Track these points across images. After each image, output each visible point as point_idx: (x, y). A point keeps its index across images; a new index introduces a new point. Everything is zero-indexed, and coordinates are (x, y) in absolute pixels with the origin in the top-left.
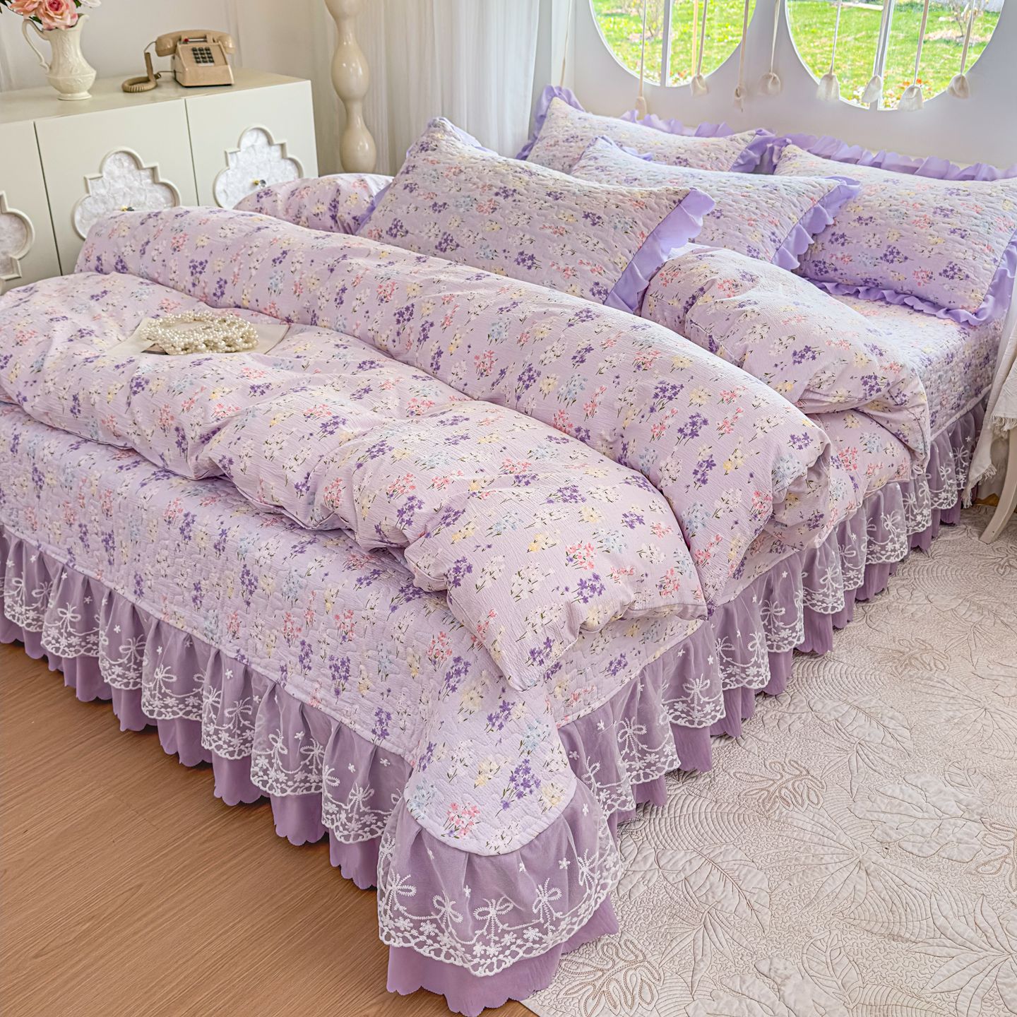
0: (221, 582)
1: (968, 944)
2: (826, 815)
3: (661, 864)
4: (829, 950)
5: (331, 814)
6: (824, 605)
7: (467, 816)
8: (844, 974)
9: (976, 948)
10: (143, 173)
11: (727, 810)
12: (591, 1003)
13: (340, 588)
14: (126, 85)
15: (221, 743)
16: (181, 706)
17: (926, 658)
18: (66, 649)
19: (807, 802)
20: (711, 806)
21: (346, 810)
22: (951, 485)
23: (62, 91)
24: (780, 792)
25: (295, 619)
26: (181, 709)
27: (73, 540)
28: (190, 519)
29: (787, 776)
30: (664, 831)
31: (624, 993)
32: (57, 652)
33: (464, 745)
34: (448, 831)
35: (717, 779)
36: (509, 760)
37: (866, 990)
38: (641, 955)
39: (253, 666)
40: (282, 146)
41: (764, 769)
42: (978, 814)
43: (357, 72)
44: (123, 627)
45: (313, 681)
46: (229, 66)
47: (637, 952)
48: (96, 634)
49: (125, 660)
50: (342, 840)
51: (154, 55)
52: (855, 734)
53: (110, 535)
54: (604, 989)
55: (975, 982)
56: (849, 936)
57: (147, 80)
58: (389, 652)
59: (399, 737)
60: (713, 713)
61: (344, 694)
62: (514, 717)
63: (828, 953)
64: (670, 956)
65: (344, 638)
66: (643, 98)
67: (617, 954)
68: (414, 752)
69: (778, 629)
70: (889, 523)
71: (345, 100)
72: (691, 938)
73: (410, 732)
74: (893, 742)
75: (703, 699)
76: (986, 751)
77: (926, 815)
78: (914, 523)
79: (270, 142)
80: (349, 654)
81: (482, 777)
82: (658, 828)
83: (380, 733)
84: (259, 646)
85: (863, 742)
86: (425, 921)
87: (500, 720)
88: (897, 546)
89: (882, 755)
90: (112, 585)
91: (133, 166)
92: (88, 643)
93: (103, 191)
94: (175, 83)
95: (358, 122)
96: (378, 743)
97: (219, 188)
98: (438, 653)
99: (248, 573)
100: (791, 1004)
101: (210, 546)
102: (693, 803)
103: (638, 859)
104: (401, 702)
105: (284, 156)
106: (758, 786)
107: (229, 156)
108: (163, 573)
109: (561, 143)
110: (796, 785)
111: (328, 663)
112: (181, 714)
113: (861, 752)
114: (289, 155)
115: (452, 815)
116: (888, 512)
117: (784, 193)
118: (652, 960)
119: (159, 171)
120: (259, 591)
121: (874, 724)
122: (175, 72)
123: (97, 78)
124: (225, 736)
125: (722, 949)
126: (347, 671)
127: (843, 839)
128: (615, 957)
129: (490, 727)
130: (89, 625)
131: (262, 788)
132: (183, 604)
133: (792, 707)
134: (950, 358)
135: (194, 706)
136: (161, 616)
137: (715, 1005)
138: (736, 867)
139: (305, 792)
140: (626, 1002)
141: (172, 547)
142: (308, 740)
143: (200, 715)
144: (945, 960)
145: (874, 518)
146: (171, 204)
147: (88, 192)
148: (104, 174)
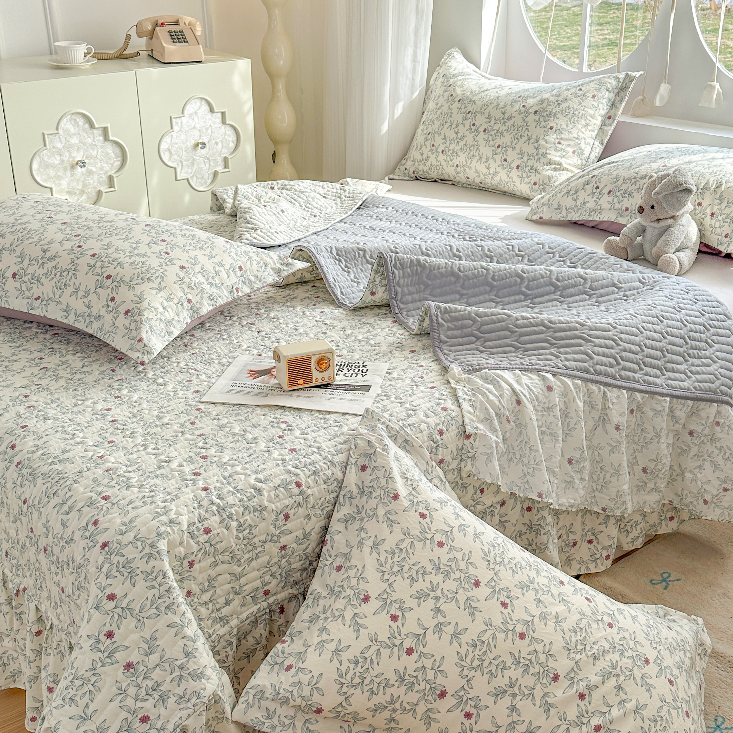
10: (95, 131)
40: (223, 114)
46: (201, 46)
79: (212, 110)
91: (87, 126)
93: (59, 145)
97: (163, 146)
105: (224, 122)
107: (174, 120)
114: (229, 122)
119: (110, 131)
146: (120, 159)
147: (45, 145)
148: (61, 131)
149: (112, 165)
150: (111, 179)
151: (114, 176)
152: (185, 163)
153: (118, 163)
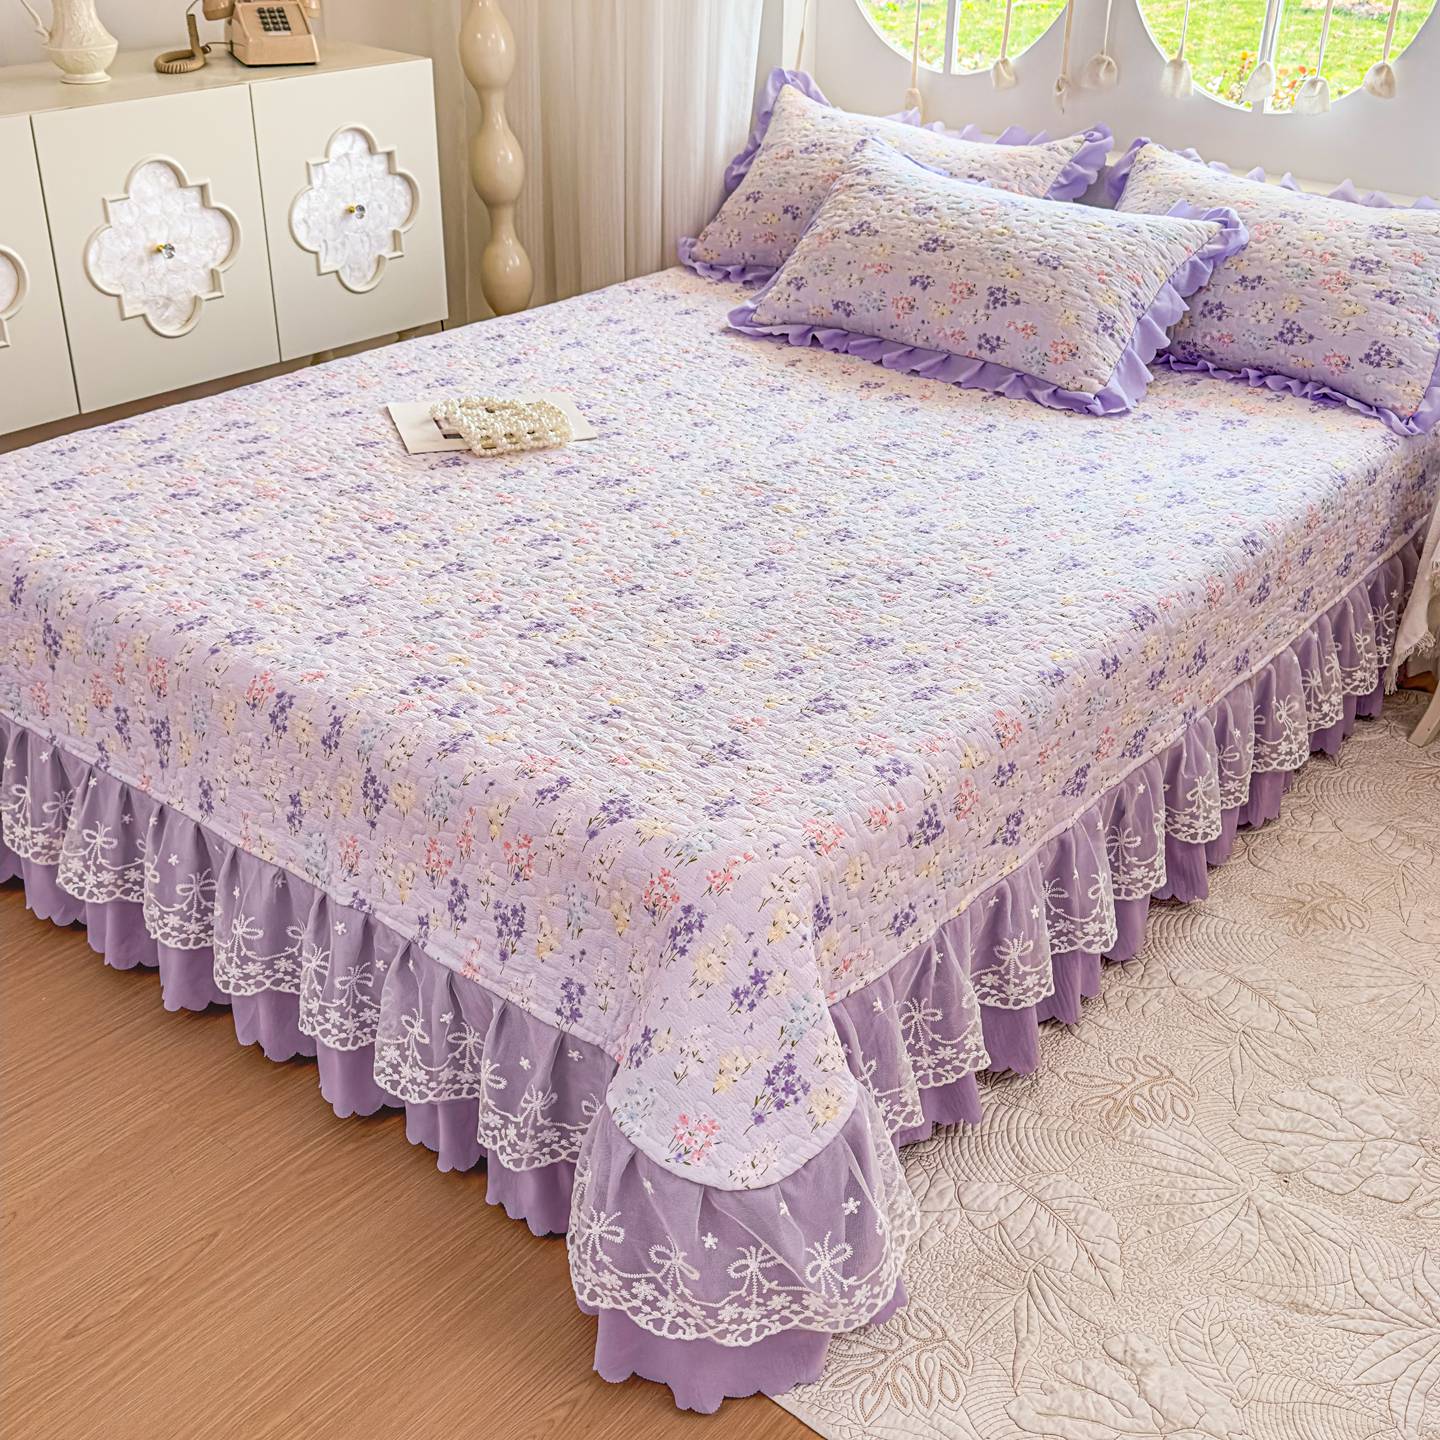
0: (331, 794)
1: (1406, 1318)
2: (1199, 1135)
3: (965, 1201)
4: (1208, 1324)
5: (492, 1130)
6: (1192, 831)
7: (702, 1134)
8: (1229, 1359)
9: (1417, 1324)
10: (187, 193)
11: (1056, 1126)
12: (871, 1400)
13: (512, 803)
14: (161, 62)
15: (328, 1026)
16: (267, 973)
17: (1337, 909)
18: (95, 890)
19: (1171, 1115)
20: (1033, 1121)
21: (517, 1125)
22: (1369, 661)
23: (68, 71)
24: (1131, 1102)
25: (443, 848)
26: (268, 977)
27: (107, 731)
28: (285, 701)
29: (1142, 1079)
30: (967, 1156)
31: (918, 1385)
32: (81, 894)
33: (699, 1031)
34: (674, 1155)
35: (1041, 1082)
36: (765, 1054)
37: (1261, 1382)
38: (939, 1330)
39: (378, 915)
40: (389, 155)
41: (1107, 1068)
42: (1415, 1133)
43: (497, 46)
44: (181, 856)
45: (468, 938)
46: (313, 37)
47: (934, 1327)
48: (140, 867)
49: (184, 907)
50: (511, 1166)
51: (200, 19)
52: (1238, 1017)
53: (163, 724)
54: (889, 1379)
55: (1414, 1371)
56: (1236, 1305)
57: (190, 56)
58: (586, 898)
59: (597, 1019)
60: (1036, 989)
61: (513, 959)
62: (770, 992)
63: (1206, 1330)
64: (980, 1333)
65: (517, 875)
66: (917, 91)
67: (906, 1331)
68: (621, 1041)
69: (1130, 867)
70: (1284, 713)
71: (480, 87)
72: (1008, 1309)
73: (615, 1012)
74: (1292, 1031)
75: (1022, 968)
76: (1425, 1044)
77: (1341, 1135)
78: (1318, 715)
79: (371, 149)
80: (524, 899)
81: (723, 1079)
82: (958, 1151)
83: (568, 1013)
84: (388, 886)
85: (1248, 1030)
86: (638, 1280)
87: (751, 997)
88: (1295, 747)
89: (1278, 1050)
90: (164, 799)
91: (173, 183)
92: (127, 881)
93: (129, 220)
94: (230, 61)
95: (498, 120)
96: (565, 1028)
97: (298, 216)
98: (659, 900)
99: (373, 780)
100: (1157, 1401)
101: (316, 741)
102: (1008, 1116)
103: (930, 1195)
104: (600, 969)
105: (391, 171)
106: (1100, 1092)
107: (312, 169)
108: (243, 778)
109: (797, 153)
110: (1154, 1093)
111: (492, 911)
112: (268, 983)
113: (1247, 1046)
114: (400, 169)
115: (681, 1132)
116: (1281, 697)
117: (1148, 237)
118: (956, 1339)
119: (211, 191)
120: (390, 806)
121: (1265, 1003)
122: (231, 43)
123: (120, 50)
124: (334, 1016)
125: (1055, 1323)
126: (521, 924)
127: (1226, 1169)
128: (902, 1333)
129: (736, 1006)
130: (128, 853)
131: (391, 1092)
132: (273, 823)
133: (1147, 980)
134: (1372, 475)
135: (286, 973)
136: (239, 842)
137: (1047, 1400)
138: (1071, 1206)
139: (453, 1097)
140: (921, 1398)
141: (258, 741)
142: (458, 1024)
143: (297, 987)
144: (1371, 1338)
145: (1263, 706)
146: (228, 239)
147: (107, 220)
148: (132, 194)
149: (215, 253)
150: (213, 273)
151: (220, 269)
152: (330, 243)
153: (223, 250)
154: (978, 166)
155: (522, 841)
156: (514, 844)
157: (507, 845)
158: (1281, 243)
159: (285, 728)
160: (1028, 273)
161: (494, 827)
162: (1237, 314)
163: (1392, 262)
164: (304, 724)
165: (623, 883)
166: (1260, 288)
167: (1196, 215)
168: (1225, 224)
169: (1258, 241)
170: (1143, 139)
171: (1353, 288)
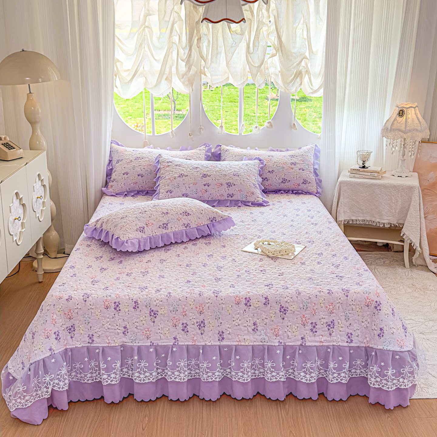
0: (267, 317)
7: (402, 342)
10: (18, 201)
25: (307, 316)
27: (178, 332)
28: (248, 299)
34: (400, 348)
36: (400, 324)
39: (287, 344)
40: (42, 180)
45: (319, 336)
53: (202, 322)
58: (349, 310)
61: (333, 334)
65: (331, 313)
79: (39, 179)
80: (333, 318)
83: (349, 341)
84: (290, 334)
90: (203, 344)
91: (16, 198)
99: (283, 307)
101: (261, 305)
105: (42, 184)
107: (35, 187)
108: (236, 324)
109: (133, 161)
111: (325, 325)
114: (44, 184)
115: (399, 343)
119: (23, 199)
126: (334, 325)
132: (248, 334)
141: (242, 312)
146: (23, 212)
148: (13, 203)
150: (22, 223)
152: (37, 209)
154: (186, 156)
155: (330, 304)
156: (328, 306)
157: (327, 307)
158: (273, 162)
159: (250, 306)
160: (233, 178)
161: (322, 304)
162: (271, 179)
163: (298, 162)
164: (257, 302)
165: (359, 303)
166: (274, 173)
167: (250, 159)
168: (260, 160)
169: (268, 163)
170: (220, 145)
171: (294, 169)
